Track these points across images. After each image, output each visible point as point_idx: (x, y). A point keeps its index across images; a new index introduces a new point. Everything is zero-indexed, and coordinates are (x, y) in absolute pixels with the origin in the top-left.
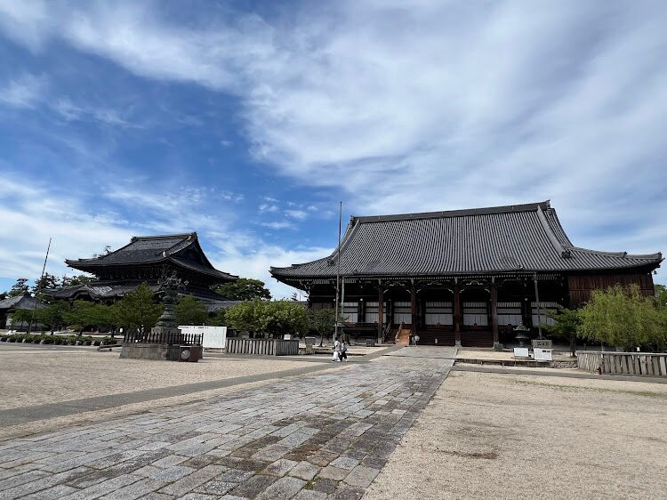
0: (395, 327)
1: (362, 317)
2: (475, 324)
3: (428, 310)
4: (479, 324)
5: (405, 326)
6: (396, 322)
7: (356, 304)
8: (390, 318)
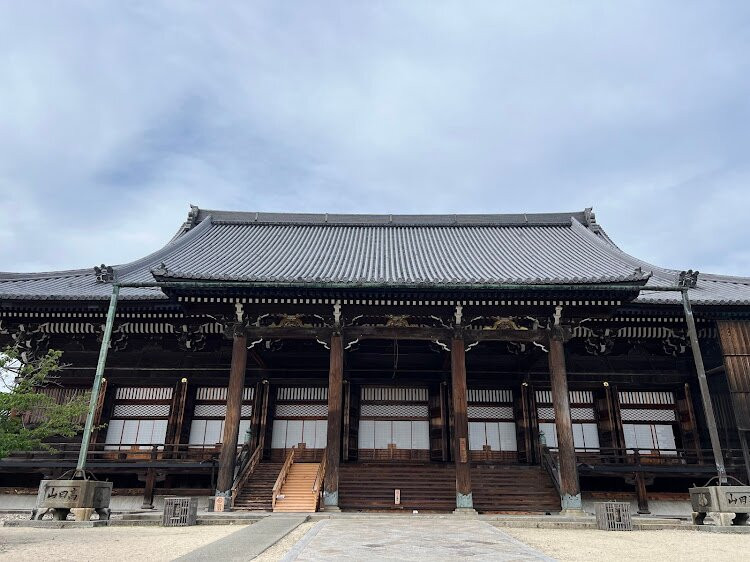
0: (272, 458)
1: (180, 430)
2: (486, 448)
3: (365, 410)
4: (495, 448)
5: (305, 456)
6: (279, 443)
7: (166, 393)
8: (263, 432)
